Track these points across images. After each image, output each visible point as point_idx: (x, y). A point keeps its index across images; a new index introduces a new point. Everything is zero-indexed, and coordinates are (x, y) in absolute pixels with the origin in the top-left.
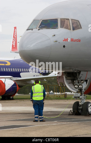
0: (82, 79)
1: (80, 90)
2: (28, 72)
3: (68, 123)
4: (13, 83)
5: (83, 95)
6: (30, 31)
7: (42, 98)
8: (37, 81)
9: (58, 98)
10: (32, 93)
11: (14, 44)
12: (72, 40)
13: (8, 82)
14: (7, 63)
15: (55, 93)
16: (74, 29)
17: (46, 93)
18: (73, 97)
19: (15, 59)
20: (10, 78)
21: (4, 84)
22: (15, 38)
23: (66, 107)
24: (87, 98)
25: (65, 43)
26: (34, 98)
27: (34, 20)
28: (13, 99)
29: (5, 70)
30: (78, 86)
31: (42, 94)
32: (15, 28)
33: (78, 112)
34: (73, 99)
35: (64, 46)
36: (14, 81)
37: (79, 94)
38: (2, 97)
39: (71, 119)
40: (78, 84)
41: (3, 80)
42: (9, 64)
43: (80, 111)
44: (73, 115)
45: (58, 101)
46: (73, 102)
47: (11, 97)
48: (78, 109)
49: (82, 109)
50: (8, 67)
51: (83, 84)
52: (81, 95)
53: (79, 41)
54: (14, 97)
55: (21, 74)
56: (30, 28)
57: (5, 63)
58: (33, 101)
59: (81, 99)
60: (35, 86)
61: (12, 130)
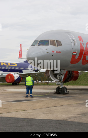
0: (61, 74)
1: (61, 80)
2: (28, 69)
3: (55, 98)
4: (18, 76)
5: (62, 83)
6: (33, 46)
7: (32, 84)
8: (29, 75)
9: (44, 84)
10: (26, 81)
11: (20, 54)
12: (57, 52)
13: (16, 76)
14: (15, 65)
15: (40, 82)
16: (57, 46)
17: (34, 82)
18: (56, 84)
19: (20, 62)
20: (17, 73)
21: (14, 76)
22: (21, 50)
23: (52, 89)
24: (64, 85)
25: (53, 54)
26: (27, 84)
27: (35, 41)
28: (18, 85)
29: (14, 69)
30: (59, 78)
31: (32, 82)
32: (21, 45)
33: (59, 92)
34: (56, 85)
35: (52, 55)
36: (19, 75)
37: (60, 83)
38: (12, 83)
39: (56, 96)
40: (59, 77)
41: (13, 74)
42: (16, 65)
43: (60, 92)
44: (56, 94)
45: (44, 86)
46: (56, 87)
47: (18, 84)
48: (59, 91)
49: (61, 91)
50: (16, 67)
51: (62, 77)
52: (61, 83)
53: (61, 52)
54: (19, 84)
55: (23, 71)
56: (33, 45)
57: (15, 64)
58: (26, 86)
59: (60, 85)
60: (28, 77)
61: (25, 102)
